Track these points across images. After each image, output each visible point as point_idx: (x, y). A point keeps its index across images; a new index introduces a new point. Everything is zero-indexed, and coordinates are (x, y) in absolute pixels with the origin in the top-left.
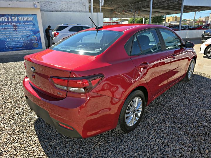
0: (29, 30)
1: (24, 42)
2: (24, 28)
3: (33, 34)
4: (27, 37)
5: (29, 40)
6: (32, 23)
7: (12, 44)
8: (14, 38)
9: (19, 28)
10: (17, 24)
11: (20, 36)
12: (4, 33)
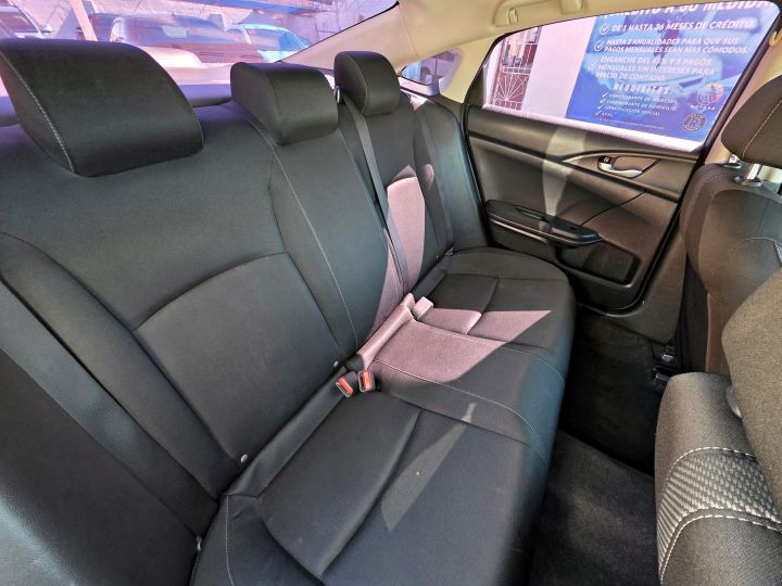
0: (712, 55)
1: (658, 104)
2: (702, 45)
3: (719, 76)
4: (685, 85)
5: (680, 100)
6: (751, 23)
7: (619, 102)
8: (639, 82)
9: (678, 46)
10: (682, 27)
11: (663, 78)
12: (621, 60)
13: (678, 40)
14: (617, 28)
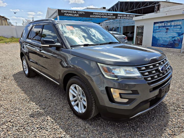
0: (175, 32)
1: (170, 42)
2: (173, 31)
3: (178, 36)
4: (173, 38)
5: (173, 41)
6: (180, 27)
7: (161, 42)
8: (164, 38)
9: (169, 31)
10: (169, 28)
11: (168, 37)
12: (160, 34)
13: (169, 30)
14: (158, 28)
